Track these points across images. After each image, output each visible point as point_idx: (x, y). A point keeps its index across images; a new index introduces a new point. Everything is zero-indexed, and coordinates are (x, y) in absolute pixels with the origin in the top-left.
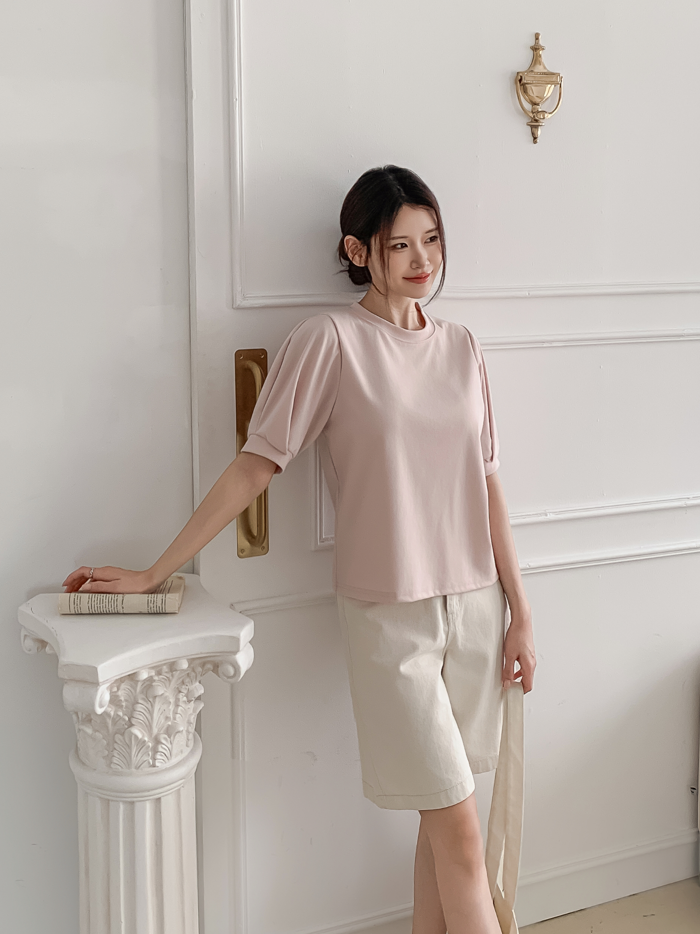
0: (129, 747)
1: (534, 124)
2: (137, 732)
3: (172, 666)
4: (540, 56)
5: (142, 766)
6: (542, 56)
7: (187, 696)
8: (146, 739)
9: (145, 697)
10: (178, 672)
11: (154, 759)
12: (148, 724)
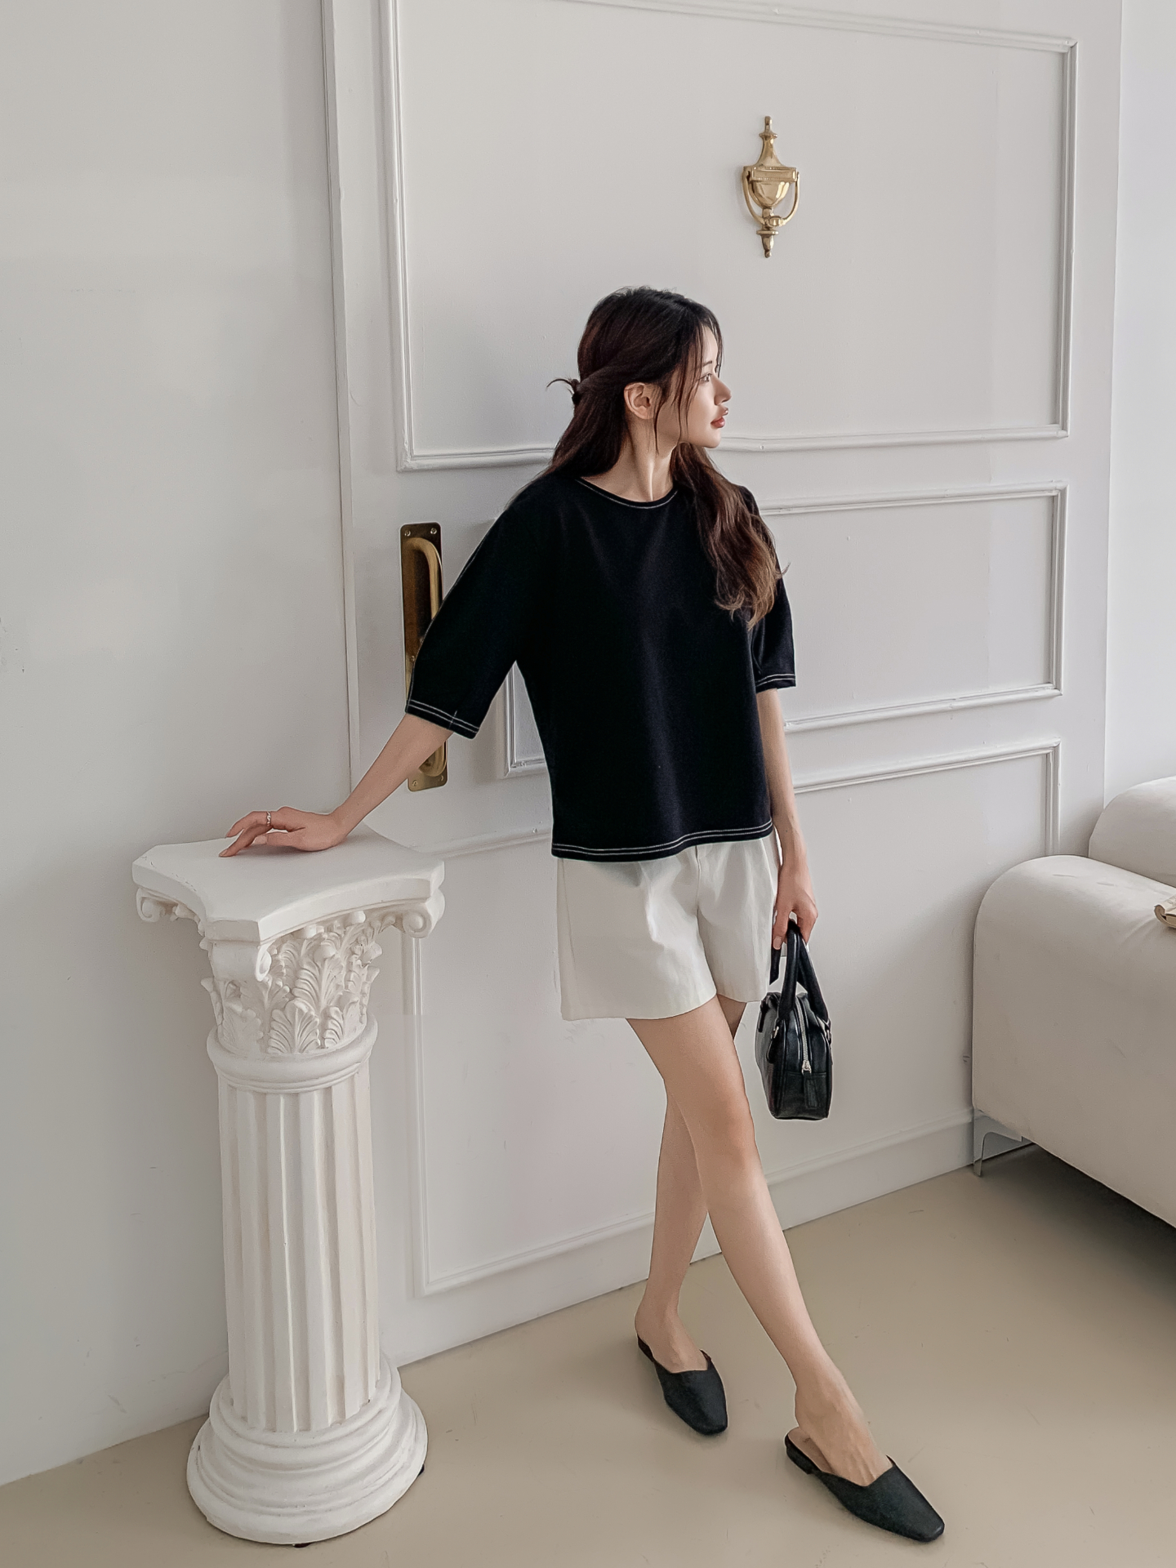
0: (292, 1025)
1: (765, 233)
2: (301, 1004)
3: (346, 920)
4: (771, 145)
5: (307, 1048)
6: (774, 146)
7: (361, 959)
8: (313, 1013)
9: (310, 961)
10: (353, 928)
11: (323, 1038)
12: (314, 994)
